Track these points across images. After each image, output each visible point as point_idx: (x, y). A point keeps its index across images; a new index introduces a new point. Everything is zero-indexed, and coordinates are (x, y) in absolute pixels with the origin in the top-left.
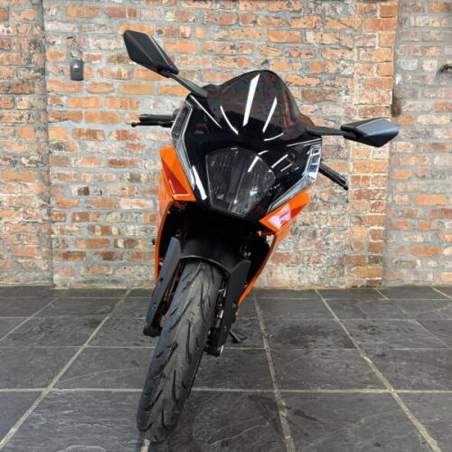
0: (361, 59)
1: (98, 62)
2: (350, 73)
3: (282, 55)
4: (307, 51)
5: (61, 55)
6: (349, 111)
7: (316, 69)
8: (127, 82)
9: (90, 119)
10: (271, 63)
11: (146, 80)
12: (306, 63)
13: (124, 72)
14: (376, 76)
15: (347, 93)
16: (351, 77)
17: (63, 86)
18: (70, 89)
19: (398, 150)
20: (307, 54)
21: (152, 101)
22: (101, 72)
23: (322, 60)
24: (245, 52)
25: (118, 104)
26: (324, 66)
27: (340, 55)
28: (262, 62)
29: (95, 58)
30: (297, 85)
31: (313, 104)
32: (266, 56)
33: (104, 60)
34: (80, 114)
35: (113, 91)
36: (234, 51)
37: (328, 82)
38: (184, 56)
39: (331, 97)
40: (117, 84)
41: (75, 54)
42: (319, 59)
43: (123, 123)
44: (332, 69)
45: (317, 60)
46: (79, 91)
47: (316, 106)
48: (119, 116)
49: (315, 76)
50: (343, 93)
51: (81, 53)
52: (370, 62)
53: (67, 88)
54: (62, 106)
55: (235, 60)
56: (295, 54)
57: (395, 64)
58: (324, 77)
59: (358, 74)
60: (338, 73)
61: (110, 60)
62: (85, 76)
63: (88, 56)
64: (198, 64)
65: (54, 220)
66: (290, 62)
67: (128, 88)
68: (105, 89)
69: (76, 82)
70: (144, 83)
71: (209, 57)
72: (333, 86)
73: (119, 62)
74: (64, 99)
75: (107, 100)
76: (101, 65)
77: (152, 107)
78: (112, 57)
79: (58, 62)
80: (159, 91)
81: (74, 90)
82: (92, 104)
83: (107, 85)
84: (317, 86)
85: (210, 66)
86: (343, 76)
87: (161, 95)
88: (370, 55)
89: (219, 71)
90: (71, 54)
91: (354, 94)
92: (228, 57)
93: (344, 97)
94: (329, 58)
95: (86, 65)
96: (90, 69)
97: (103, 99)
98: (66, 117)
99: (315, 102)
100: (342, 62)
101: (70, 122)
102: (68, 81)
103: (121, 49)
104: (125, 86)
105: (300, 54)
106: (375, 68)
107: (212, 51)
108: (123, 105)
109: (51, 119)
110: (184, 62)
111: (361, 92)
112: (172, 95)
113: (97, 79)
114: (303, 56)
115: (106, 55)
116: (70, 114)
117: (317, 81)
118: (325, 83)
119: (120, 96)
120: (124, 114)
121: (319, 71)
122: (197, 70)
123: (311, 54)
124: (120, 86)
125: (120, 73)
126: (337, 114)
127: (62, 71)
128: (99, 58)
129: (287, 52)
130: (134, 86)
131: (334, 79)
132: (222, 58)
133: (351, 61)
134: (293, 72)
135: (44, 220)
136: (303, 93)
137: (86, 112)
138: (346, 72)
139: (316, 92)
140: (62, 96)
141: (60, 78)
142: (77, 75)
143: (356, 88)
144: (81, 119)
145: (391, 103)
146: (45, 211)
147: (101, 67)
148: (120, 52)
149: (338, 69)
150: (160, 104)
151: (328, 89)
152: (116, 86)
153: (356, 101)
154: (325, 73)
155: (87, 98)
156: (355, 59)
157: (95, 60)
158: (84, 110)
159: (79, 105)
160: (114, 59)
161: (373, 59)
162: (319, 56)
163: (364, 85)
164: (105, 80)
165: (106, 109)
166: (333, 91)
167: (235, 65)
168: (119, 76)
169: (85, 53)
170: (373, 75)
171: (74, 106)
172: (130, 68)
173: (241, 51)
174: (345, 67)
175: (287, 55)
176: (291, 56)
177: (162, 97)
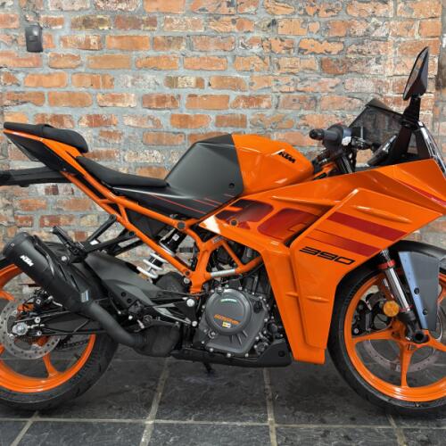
0: (398, 14)
1: (60, 27)
2: (384, 35)
3: (294, 13)
4: (328, 7)
5: (13, 20)
6: (380, 85)
7: (339, 31)
8: (97, 53)
9: (54, 101)
10: (280, 24)
11: (122, 50)
12: (325, 23)
13: (93, 40)
14: (417, 37)
15: (377, 62)
16: (385, 39)
17: (18, 60)
18: (26, 64)
19: (442, 133)
20: (327, 11)
21: (130, 78)
22: (63, 40)
23: (346, 18)
24: (246, 10)
25: (88, 81)
26: (349, 26)
27: (371, 10)
28: (267, 23)
29: (56, 22)
30: (314, 53)
31: (333, 78)
32: (273, 14)
33: (67, 25)
34: (41, 95)
35: (81, 65)
36: (232, 10)
37: (354, 48)
38: (168, 17)
39: (357, 67)
40: (85, 56)
41: (30, 18)
42: (343, 17)
43: (95, 106)
44: (360, 29)
45: (340, 18)
46: (38, 65)
47: (337, 80)
48: (90, 98)
49: (336, 40)
50: (372, 62)
51: (37, 16)
52: (411, 19)
53: (22, 62)
54: (19, 85)
55: (234, 22)
56: (311, 11)
57: (442, 21)
58: (348, 41)
59: (395, 35)
60: (367, 35)
61: (74, 25)
62: (44, 46)
63: (47, 20)
64: (187, 28)
65: (19, 224)
66: (305, 22)
67: (99, 60)
68: (70, 63)
69: (34, 55)
70: (119, 53)
71: (201, 18)
72: (361, 53)
73: (86, 27)
74: (20, 77)
75: (75, 77)
76: (63, 31)
77: (129, 85)
78: (77, 20)
79: (10, 29)
80: (139, 65)
81: (31, 64)
82: (56, 82)
83: (73, 58)
84: (339, 53)
85: (202, 31)
86: (374, 39)
87: (140, 69)
88: (411, 10)
89: (213, 37)
90: (26, 18)
91: (388, 62)
92: (225, 18)
93: (375, 67)
94: (356, 15)
95: (45, 31)
96: (50, 36)
97: (68, 76)
98: (26, 99)
99: (336, 75)
100: (374, 20)
101: (30, 105)
102: (24, 53)
103: (87, 9)
104: (95, 59)
105: (318, 10)
106: (416, 27)
107: (203, 10)
108: (94, 84)
109: (7, 102)
110: (168, 25)
111: (397, 60)
112: (155, 69)
113: (60, 50)
114: (322, 13)
115: (69, 18)
116: (29, 95)
117: (339, 47)
118: (350, 50)
119: (90, 71)
120: (96, 95)
121: (343, 34)
122: (184, 36)
123: (332, 10)
124: (89, 59)
125: (88, 41)
126: (364, 90)
127: (15, 40)
128: (61, 22)
129: (300, 9)
130: (107, 58)
131: (363, 44)
132: (217, 19)
133: (386, 19)
134: (309, 36)
135: (9, 222)
136: (321, 63)
137: (49, 93)
138: (379, 33)
139: (338, 61)
140: (17, 72)
141: (14, 49)
142: (35, 45)
143: (391, 54)
144: (44, 101)
145: (436, 73)
146: (10, 212)
147: (63, 34)
148: (87, 13)
149: (368, 30)
150: (140, 81)
151: (353, 57)
152: (84, 59)
153: (389, 71)
154: (350, 36)
155: (49, 74)
156: (391, 16)
157: (56, 25)
158: (46, 91)
159: (39, 84)
160: (80, 23)
161: (414, 15)
162: (343, 13)
163: (401, 50)
164: (70, 51)
165: (73, 89)
166: (361, 59)
167: (233, 27)
168: (86, 46)
169: (42, 16)
170: (413, 36)
171: (34, 85)
172: (101, 34)
173: (242, 9)
174: (377, 26)
175: (302, 12)
176: (306, 14)
177: (142, 71)
